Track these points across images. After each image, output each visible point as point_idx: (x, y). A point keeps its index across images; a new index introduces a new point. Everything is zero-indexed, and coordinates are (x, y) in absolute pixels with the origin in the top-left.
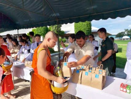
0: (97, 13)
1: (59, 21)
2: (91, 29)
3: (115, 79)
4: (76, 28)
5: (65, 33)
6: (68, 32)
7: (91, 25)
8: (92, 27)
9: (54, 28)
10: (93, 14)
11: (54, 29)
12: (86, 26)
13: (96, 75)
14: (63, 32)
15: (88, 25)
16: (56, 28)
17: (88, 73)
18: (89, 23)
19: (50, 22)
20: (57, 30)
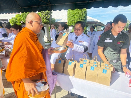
2: (86, 18)
3: (120, 74)
4: (69, 16)
5: (57, 21)
6: (60, 20)
7: (86, 14)
8: (87, 16)
9: (44, 14)
11: (44, 16)
12: (81, 15)
14: (54, 20)
15: (84, 14)
16: (46, 15)
18: (85, 11)
19: (40, 7)
20: (47, 17)
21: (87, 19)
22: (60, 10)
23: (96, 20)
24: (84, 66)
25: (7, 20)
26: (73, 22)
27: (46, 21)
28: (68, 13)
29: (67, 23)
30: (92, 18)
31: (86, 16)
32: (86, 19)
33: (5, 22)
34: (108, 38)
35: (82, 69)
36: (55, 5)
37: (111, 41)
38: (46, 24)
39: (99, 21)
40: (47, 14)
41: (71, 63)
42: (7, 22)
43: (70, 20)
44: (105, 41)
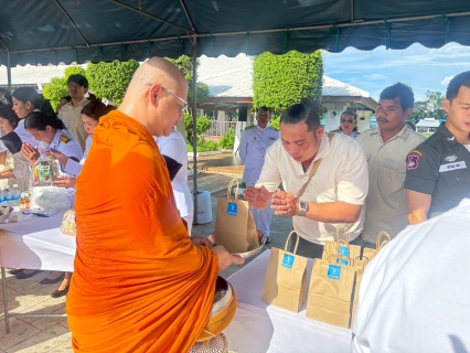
0: (366, 20)
1: (198, 38)
2: (320, 82)
4: (259, 76)
5: (212, 94)
6: (226, 88)
7: (322, 71)
8: (325, 77)
10: (349, 22)
12: (304, 71)
14: (204, 91)
15: (312, 67)
18: (317, 59)
19: (158, 42)
21: (324, 86)
22: (232, 55)
23: (354, 91)
24: (344, 271)
26: (275, 96)
28: (255, 66)
29: (250, 99)
30: (340, 84)
31: (321, 75)
32: (319, 88)
35: (335, 286)
36: (214, 37)
37: (463, 165)
39: (366, 94)
41: (293, 258)
43: (262, 91)
44: (443, 169)
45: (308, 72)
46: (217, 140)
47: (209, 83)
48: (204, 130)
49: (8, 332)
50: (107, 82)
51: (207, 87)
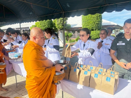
0: (109, 4)
1: (64, 13)
2: (101, 22)
4: (83, 21)
5: (72, 27)
6: (76, 25)
7: (102, 18)
10: (105, 5)
11: (60, 22)
13: (107, 77)
14: (69, 26)
17: (97, 75)
18: (100, 15)
20: (62, 24)
21: (103, 23)
22: (73, 16)
23: (112, 23)
24: (88, 73)
25: (28, 28)
26: (88, 26)
27: (61, 27)
28: (82, 18)
31: (101, 20)
33: (26, 29)
34: (121, 41)
38: (62, 30)
39: (116, 24)
40: (62, 20)
42: (28, 30)
43: (84, 25)
44: (118, 44)
45: (97, 19)
46: (75, 39)
47: (71, 24)
48: (71, 37)
49: (17, 87)
50: (44, 25)
51: (70, 25)
